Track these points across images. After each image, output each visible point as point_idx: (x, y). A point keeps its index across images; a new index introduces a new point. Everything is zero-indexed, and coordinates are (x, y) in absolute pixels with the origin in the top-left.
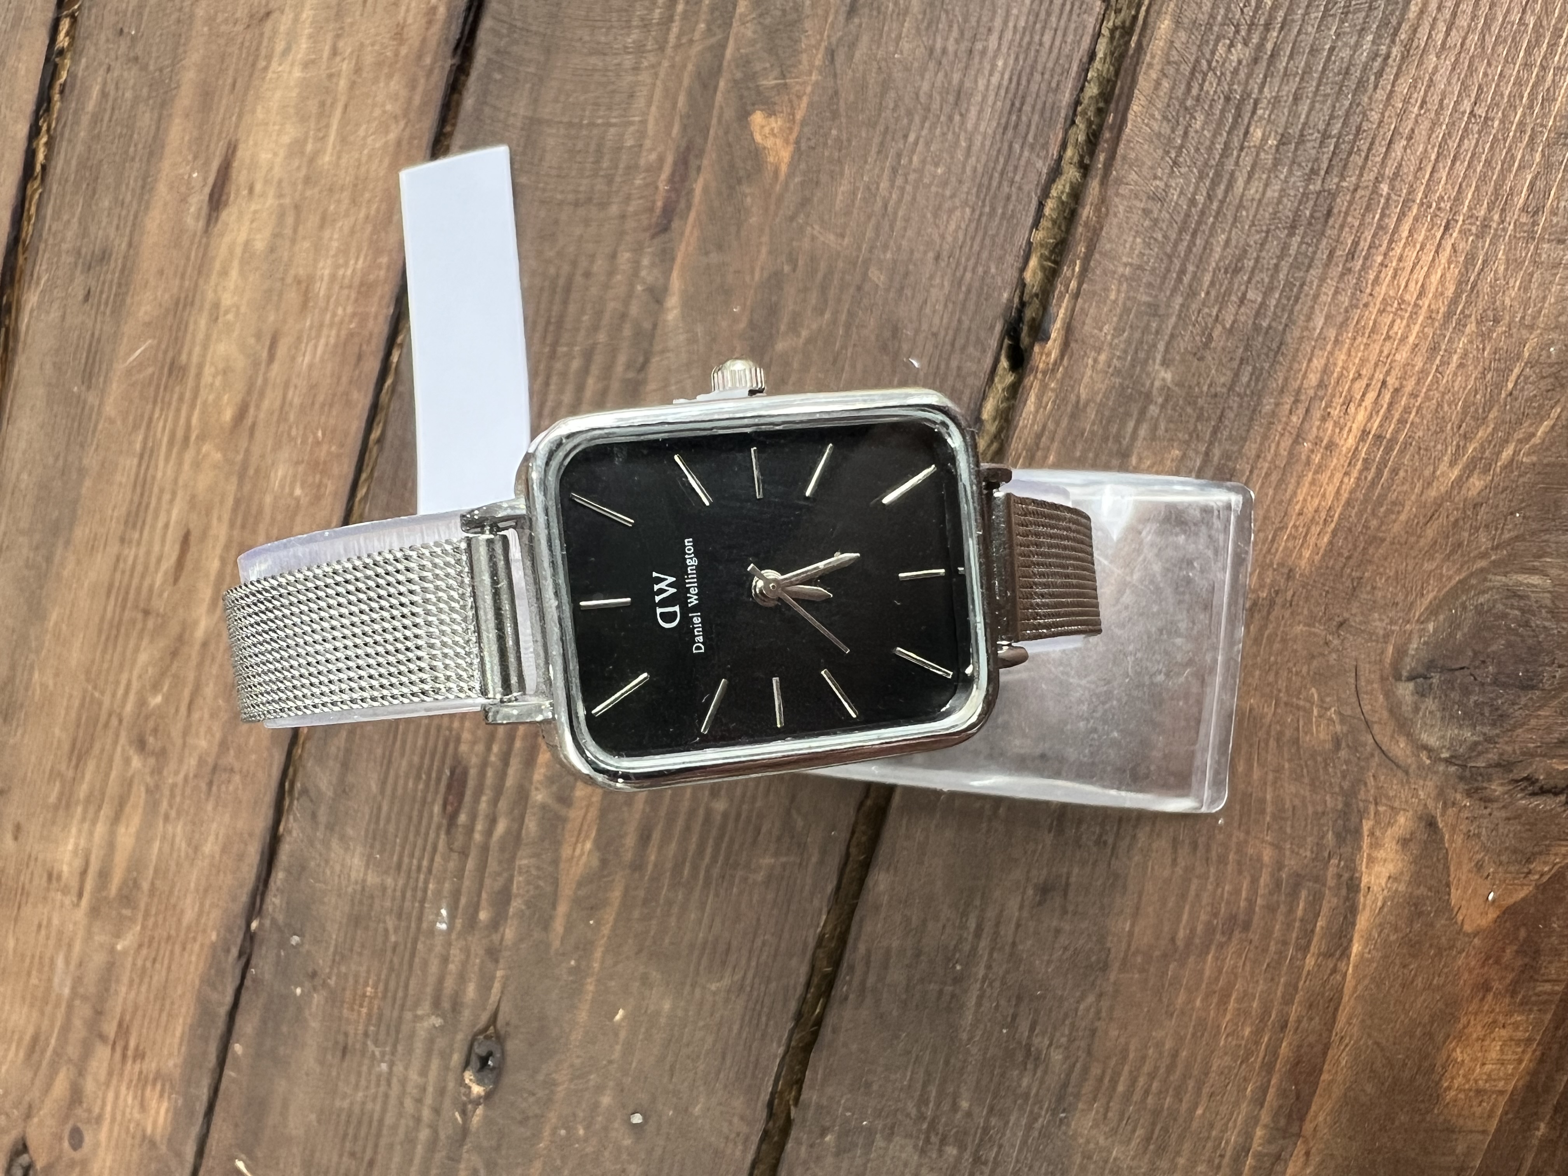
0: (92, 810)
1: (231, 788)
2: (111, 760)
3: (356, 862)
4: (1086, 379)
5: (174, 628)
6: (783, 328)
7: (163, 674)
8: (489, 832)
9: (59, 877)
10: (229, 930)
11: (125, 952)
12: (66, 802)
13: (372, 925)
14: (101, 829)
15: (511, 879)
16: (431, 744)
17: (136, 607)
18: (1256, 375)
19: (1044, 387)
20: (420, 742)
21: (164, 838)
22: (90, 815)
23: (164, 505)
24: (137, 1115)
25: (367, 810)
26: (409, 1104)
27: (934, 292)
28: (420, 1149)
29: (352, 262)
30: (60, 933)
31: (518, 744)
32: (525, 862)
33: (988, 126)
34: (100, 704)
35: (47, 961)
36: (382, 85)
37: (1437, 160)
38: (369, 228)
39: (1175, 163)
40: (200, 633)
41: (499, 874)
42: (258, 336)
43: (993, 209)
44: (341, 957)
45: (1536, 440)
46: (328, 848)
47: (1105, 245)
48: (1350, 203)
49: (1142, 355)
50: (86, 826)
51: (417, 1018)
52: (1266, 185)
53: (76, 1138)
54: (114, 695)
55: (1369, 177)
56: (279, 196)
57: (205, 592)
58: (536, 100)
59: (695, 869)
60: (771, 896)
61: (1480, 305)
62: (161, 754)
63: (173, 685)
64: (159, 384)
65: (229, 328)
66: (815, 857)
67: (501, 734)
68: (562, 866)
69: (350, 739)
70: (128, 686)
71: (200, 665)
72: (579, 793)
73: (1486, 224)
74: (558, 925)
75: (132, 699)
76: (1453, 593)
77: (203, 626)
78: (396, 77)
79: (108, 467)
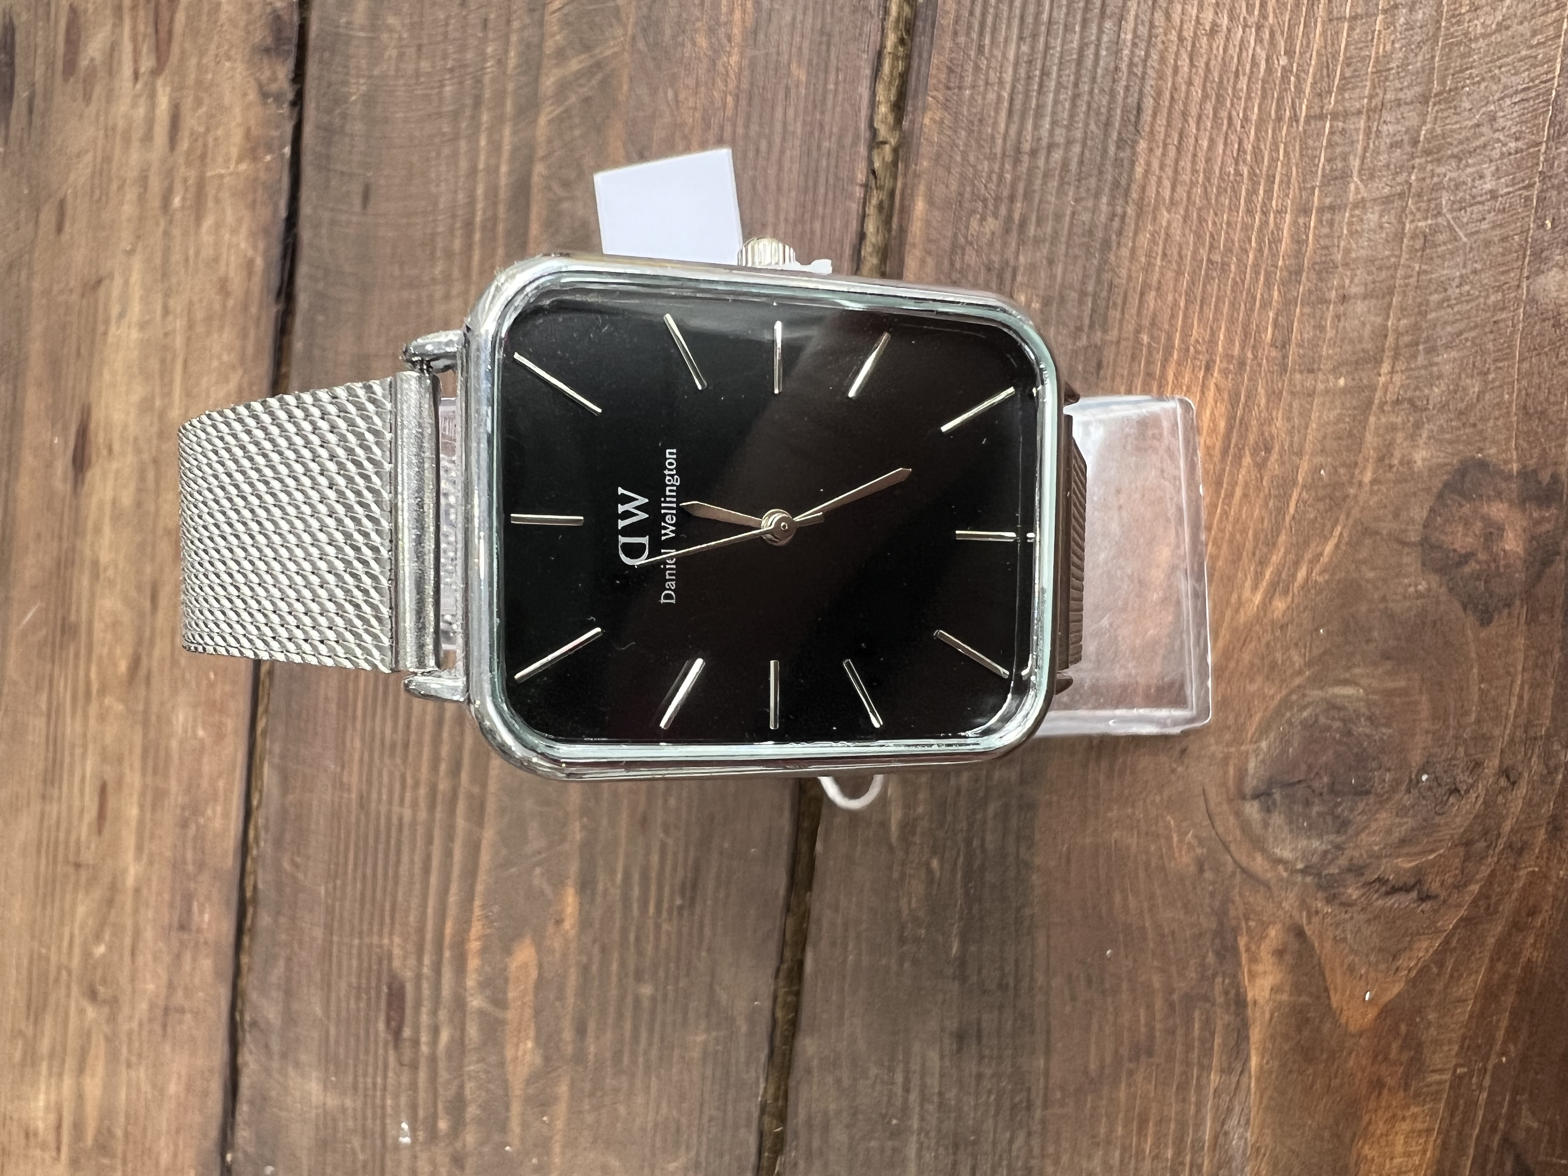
0: (56, 1064)
1: (185, 1028)
2: (67, 1015)
3: (314, 1087)
5: (105, 878)
7: (102, 923)
8: (434, 1042)
9: (36, 1134)
10: (205, 1166)
12: (30, 1058)
13: (340, 1147)
14: (68, 1082)
15: (462, 1087)
16: (365, 965)
17: (66, 862)
20: (355, 962)
21: (129, 1086)
22: (55, 1070)
23: (77, 759)
25: (315, 1034)
31: (447, 954)
32: (472, 1068)
34: (48, 960)
36: (215, 336)
37: (1186, 308)
40: (130, 880)
41: (449, 1082)
42: (139, 588)
45: (1324, 559)
46: (285, 1076)
48: (1117, 354)
50: (54, 1080)
54: (59, 951)
55: (1130, 327)
56: (138, 451)
57: (129, 840)
58: (359, 338)
59: (634, 1054)
60: (709, 1072)
61: (1252, 438)
62: (114, 1002)
63: (114, 934)
64: (53, 644)
65: (111, 583)
66: (744, 1029)
67: (429, 947)
68: (510, 1068)
69: (289, 968)
70: (72, 937)
71: (136, 911)
72: (511, 995)
73: (1242, 364)
74: (515, 1126)
75: (77, 951)
76: (1278, 712)
77: (132, 872)
78: (228, 327)
79: (19, 728)
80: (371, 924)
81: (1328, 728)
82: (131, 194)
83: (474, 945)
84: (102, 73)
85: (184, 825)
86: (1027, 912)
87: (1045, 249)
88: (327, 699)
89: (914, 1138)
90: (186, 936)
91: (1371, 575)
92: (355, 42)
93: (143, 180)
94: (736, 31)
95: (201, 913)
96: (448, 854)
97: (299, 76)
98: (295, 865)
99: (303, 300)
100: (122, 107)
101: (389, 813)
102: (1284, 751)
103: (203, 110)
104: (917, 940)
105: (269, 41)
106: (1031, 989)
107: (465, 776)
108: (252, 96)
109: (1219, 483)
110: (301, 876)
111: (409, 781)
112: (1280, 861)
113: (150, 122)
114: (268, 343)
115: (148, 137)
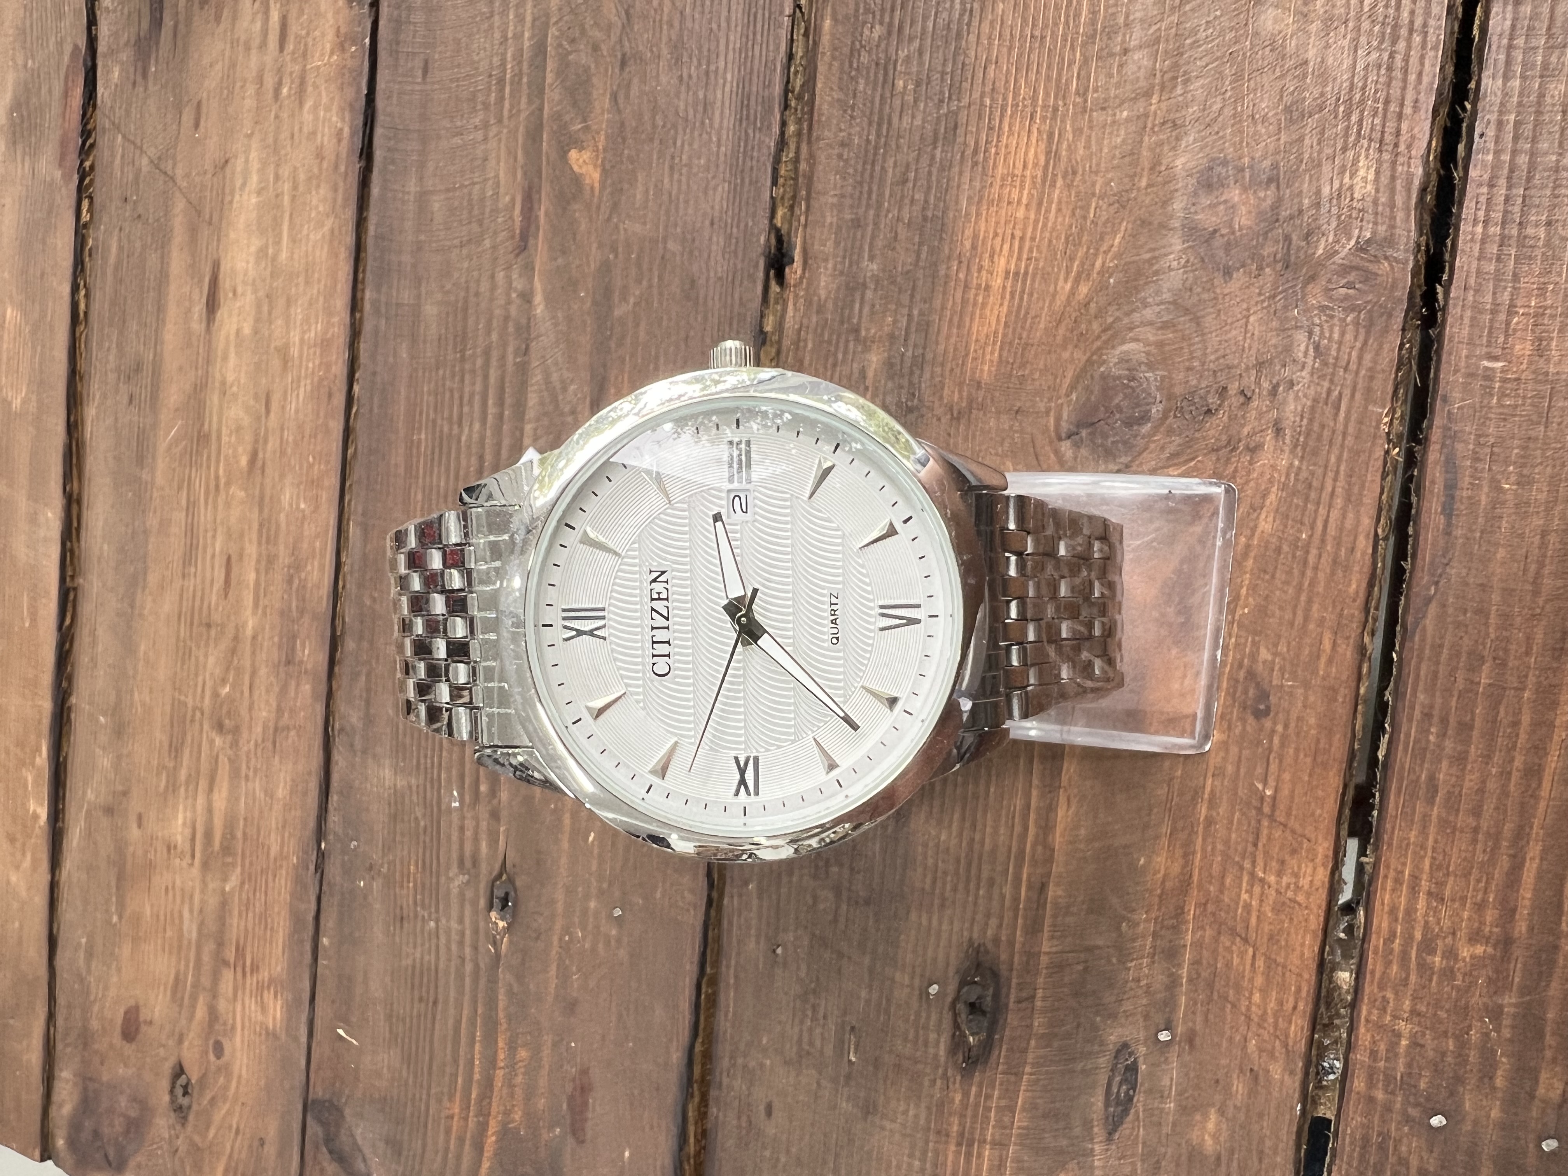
0: (192, 788)
1: (290, 742)
2: (200, 746)
3: (387, 772)
4: (823, 284)
5: (230, 632)
6: (616, 300)
7: (228, 669)
9: (175, 847)
10: (305, 853)
11: (233, 889)
13: (406, 818)
14: (200, 801)
17: (200, 624)
18: (932, 251)
19: (796, 296)
21: (247, 796)
22: (191, 792)
23: (209, 540)
24: (260, 1017)
25: (388, 730)
26: (454, 947)
27: (714, 248)
28: (468, 980)
29: (313, 327)
30: (183, 890)
33: (729, 121)
34: (185, 704)
35: (176, 915)
36: (314, 193)
37: (1017, 72)
38: (321, 299)
39: (852, 117)
40: (249, 631)
42: (256, 397)
43: (743, 180)
44: (388, 848)
45: (1114, 249)
46: (366, 768)
47: (818, 186)
48: (968, 116)
49: (855, 257)
50: (190, 801)
51: (450, 880)
52: (913, 117)
53: (219, 1050)
54: (194, 696)
55: (976, 95)
56: (255, 291)
57: (248, 598)
58: (421, 179)
61: (1062, 165)
62: (236, 730)
63: (236, 675)
64: (191, 452)
65: (235, 396)
69: (368, 681)
70: (204, 683)
71: (253, 655)
73: (1055, 109)
75: (208, 693)
76: (1084, 370)
77: (251, 624)
78: (323, 185)
79: (164, 524)
81: (1118, 377)
82: (250, 90)
85: (290, 581)
87: (916, 44)
88: (396, 464)
90: (291, 669)
91: (1148, 256)
93: (260, 78)
95: (303, 648)
98: (374, 600)
99: (378, 157)
100: (244, 24)
102: (1088, 399)
103: (305, 17)
108: (341, 3)
109: (1040, 204)
110: (377, 607)
113: (265, 32)
114: (353, 195)
115: (263, 45)
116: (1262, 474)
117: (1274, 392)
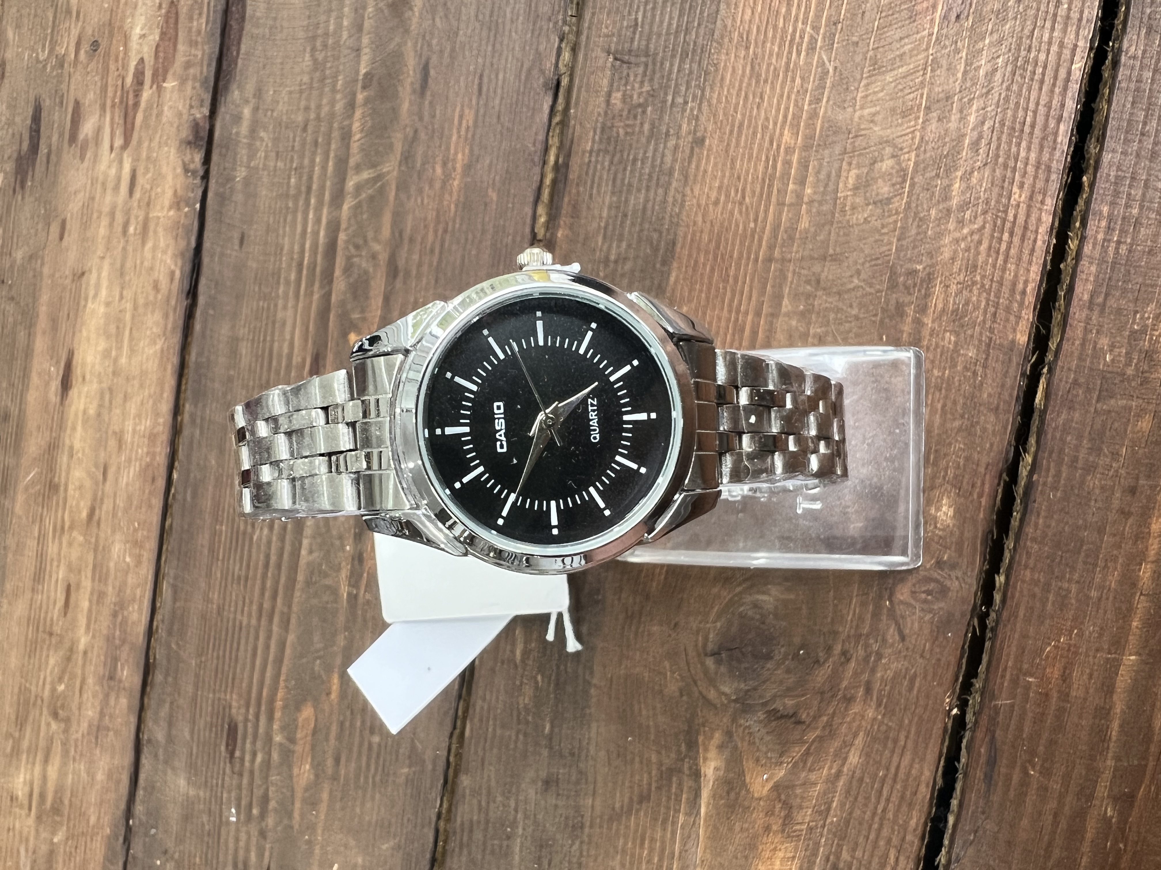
0: (31, 756)
1: (109, 740)
2: (39, 727)
3: (182, 782)
5: (67, 643)
7: (63, 672)
8: (253, 762)
9: (17, 799)
10: (116, 826)
11: (59, 844)
13: (195, 821)
14: (38, 769)
15: (267, 789)
16: (216, 710)
17: (44, 632)
20: (210, 709)
21: (74, 773)
22: (31, 760)
23: (54, 568)
25: (185, 751)
29: (143, 422)
30: (21, 833)
31: (263, 708)
32: (274, 778)
34: (30, 691)
35: (15, 851)
36: (150, 316)
38: (151, 402)
40: (81, 646)
41: (260, 786)
42: (96, 466)
44: (180, 840)
46: (165, 774)
50: (29, 766)
54: (37, 686)
56: (100, 382)
57: (82, 621)
58: (233, 327)
59: (366, 778)
60: (409, 791)
62: (67, 721)
63: (70, 679)
64: (44, 495)
65: (80, 461)
66: (430, 767)
67: (253, 702)
68: (295, 780)
69: (171, 708)
70: (45, 679)
71: (84, 665)
72: (299, 735)
74: (296, 815)
75: (48, 687)
76: (728, 606)
77: (83, 642)
78: (157, 311)
79: (20, 547)
80: (221, 686)
81: (752, 619)
82: (105, 222)
83: (279, 704)
84: (91, 145)
85: (115, 615)
86: (588, 711)
88: (202, 546)
89: (519, 840)
90: (112, 683)
92: (241, 145)
93: (112, 214)
94: (459, 166)
95: (122, 670)
96: (267, 647)
97: (207, 161)
98: (179, 646)
99: (202, 300)
100: (102, 166)
101: (235, 619)
102: (729, 629)
103: (149, 175)
104: (527, 722)
105: (191, 138)
106: (587, 756)
107: (279, 601)
108: (179, 170)
110: (182, 653)
111: (247, 601)
112: (724, 693)
113: (119, 179)
114: (181, 323)
115: (116, 188)
116: (854, 720)
117: (866, 659)
